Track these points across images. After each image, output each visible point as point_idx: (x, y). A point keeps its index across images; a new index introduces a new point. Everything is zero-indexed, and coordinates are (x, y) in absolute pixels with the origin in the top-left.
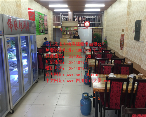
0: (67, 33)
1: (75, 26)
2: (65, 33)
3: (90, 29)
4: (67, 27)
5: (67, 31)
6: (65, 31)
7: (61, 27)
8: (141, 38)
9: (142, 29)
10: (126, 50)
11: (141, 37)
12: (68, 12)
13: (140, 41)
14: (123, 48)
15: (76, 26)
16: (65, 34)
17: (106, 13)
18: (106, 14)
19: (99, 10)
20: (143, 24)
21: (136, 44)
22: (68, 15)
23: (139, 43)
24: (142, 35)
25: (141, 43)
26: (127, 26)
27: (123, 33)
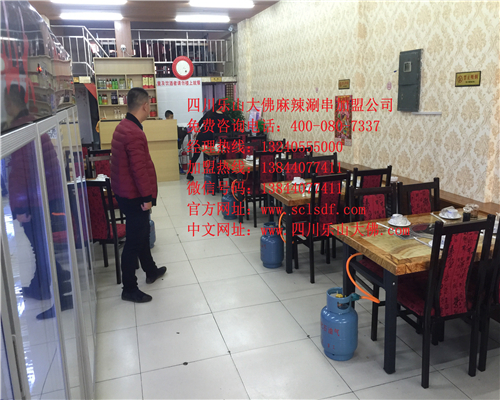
0: (115, 101)
1: (143, 76)
2: (107, 101)
3: (195, 83)
4: (113, 78)
5: (114, 93)
6: (109, 95)
7: (89, 78)
8: (422, 104)
9: (428, 76)
10: (362, 142)
11: (426, 100)
12: (111, 24)
13: (422, 111)
14: (350, 137)
15: (148, 76)
16: (110, 104)
17: (248, 29)
18: (249, 33)
19: (225, 19)
20: (430, 60)
21: (406, 123)
22: (112, 34)
23: (419, 117)
24: (429, 95)
25: (427, 118)
26: (361, 71)
27: (344, 93)
